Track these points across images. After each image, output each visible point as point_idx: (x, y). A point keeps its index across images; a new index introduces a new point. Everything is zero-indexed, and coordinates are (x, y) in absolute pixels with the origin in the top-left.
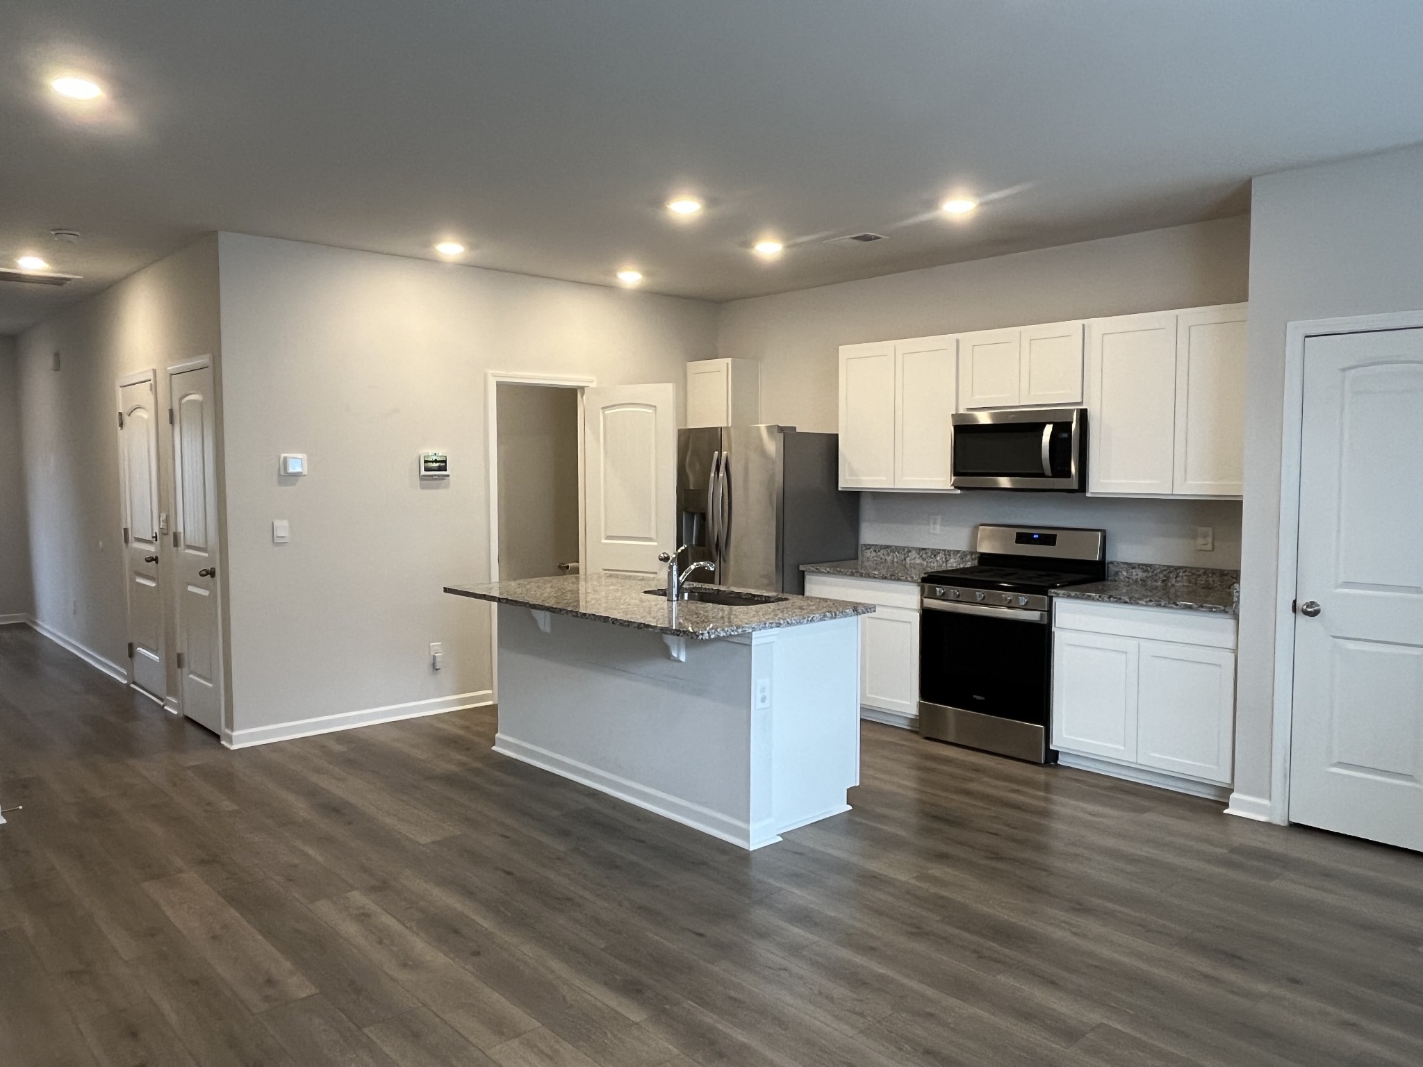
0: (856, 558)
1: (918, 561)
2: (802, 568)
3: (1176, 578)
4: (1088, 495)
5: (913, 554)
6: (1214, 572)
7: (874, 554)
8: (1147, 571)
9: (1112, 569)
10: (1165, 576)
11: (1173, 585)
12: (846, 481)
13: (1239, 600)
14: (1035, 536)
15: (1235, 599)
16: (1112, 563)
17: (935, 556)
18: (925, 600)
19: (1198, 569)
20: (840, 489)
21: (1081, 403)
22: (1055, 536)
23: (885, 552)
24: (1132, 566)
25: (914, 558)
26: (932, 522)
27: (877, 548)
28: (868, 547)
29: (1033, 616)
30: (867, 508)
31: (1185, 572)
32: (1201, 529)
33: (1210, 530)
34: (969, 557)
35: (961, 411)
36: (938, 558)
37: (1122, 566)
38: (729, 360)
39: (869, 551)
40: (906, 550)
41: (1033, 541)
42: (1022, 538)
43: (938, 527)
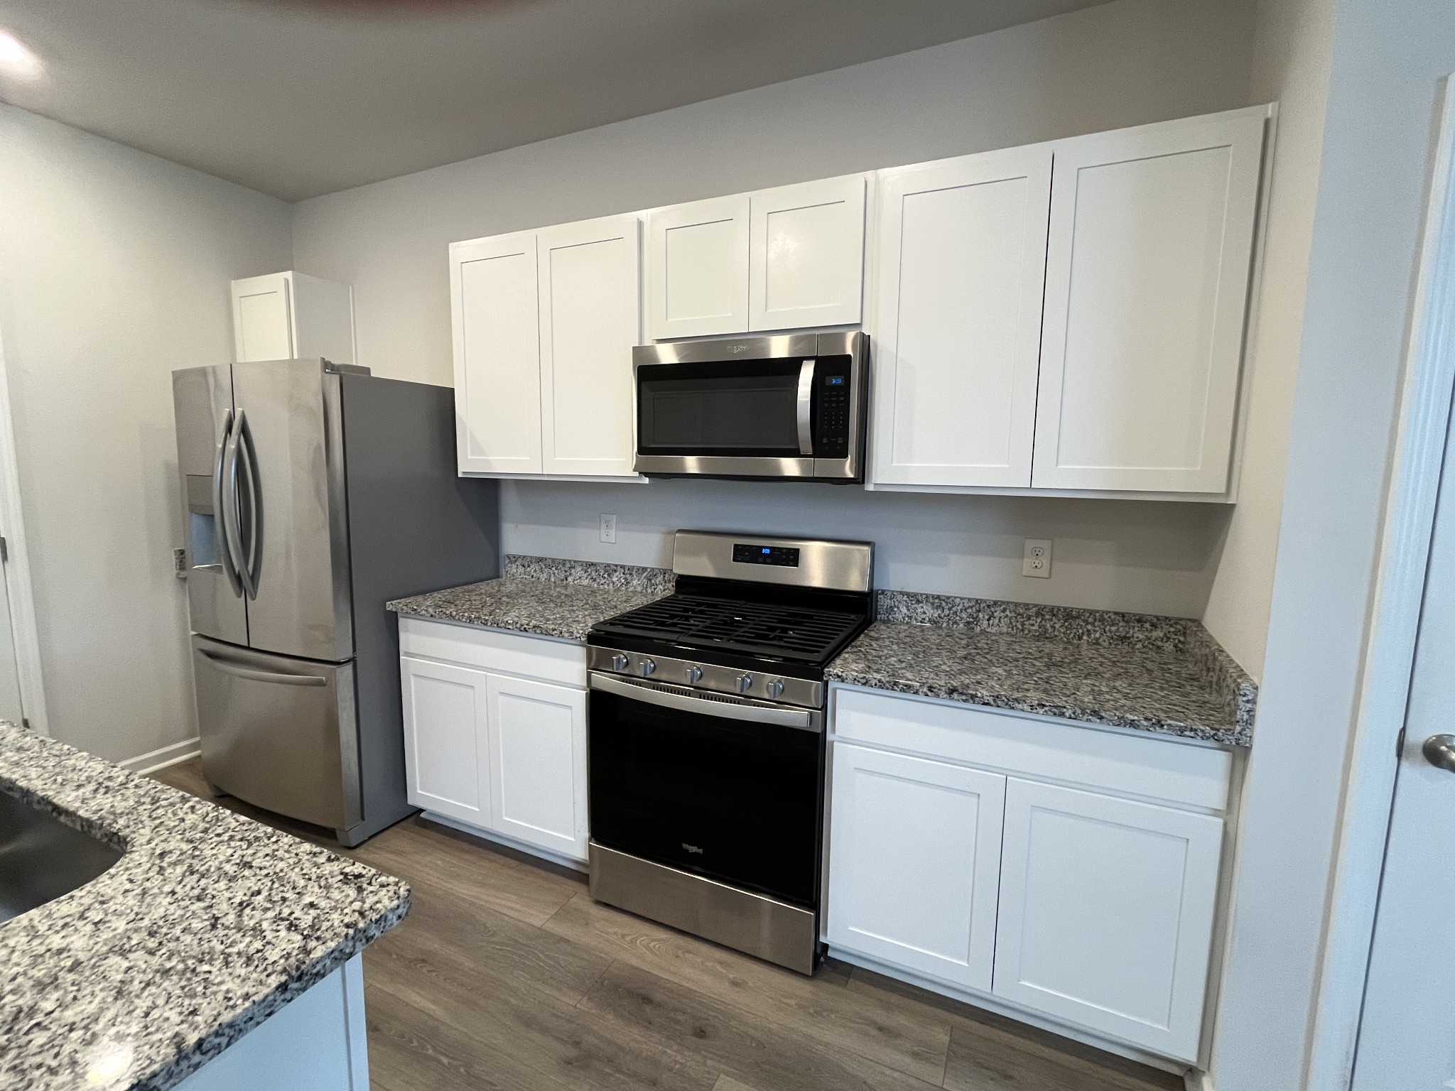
0: (498, 576)
1: (585, 582)
2: (390, 606)
3: (988, 620)
4: (870, 487)
5: (578, 572)
6: (1054, 612)
7: (521, 569)
8: (940, 606)
9: (884, 602)
10: (971, 615)
11: (983, 632)
12: (469, 463)
13: (1252, 717)
14: (764, 551)
15: (1241, 715)
16: (883, 592)
17: (609, 575)
18: (595, 675)
19: (1027, 606)
20: (460, 475)
21: (859, 325)
22: (796, 552)
23: (537, 568)
24: (915, 598)
25: (579, 578)
26: (603, 525)
27: (526, 561)
28: (514, 559)
29: (795, 717)
30: (510, 503)
31: (1004, 611)
32: (1030, 544)
33: (1046, 545)
34: (660, 578)
35: (647, 343)
36: (615, 579)
37: (899, 597)
38: (289, 275)
39: (514, 566)
40: (568, 565)
41: (760, 560)
42: (744, 554)
43: (613, 532)
